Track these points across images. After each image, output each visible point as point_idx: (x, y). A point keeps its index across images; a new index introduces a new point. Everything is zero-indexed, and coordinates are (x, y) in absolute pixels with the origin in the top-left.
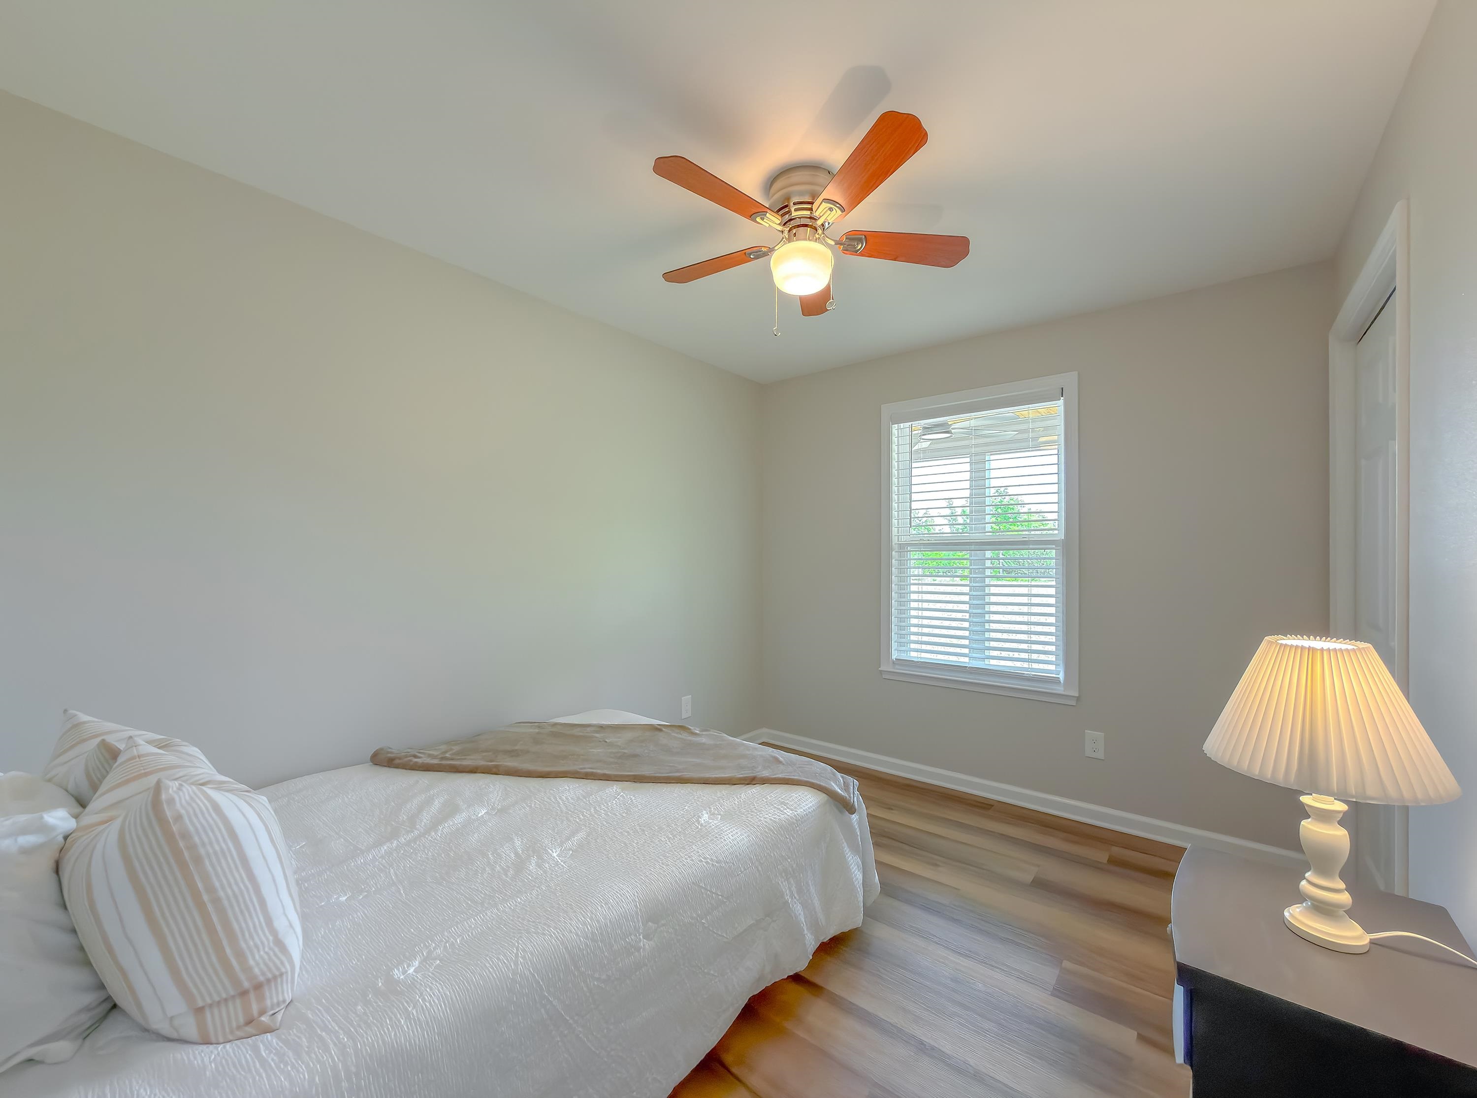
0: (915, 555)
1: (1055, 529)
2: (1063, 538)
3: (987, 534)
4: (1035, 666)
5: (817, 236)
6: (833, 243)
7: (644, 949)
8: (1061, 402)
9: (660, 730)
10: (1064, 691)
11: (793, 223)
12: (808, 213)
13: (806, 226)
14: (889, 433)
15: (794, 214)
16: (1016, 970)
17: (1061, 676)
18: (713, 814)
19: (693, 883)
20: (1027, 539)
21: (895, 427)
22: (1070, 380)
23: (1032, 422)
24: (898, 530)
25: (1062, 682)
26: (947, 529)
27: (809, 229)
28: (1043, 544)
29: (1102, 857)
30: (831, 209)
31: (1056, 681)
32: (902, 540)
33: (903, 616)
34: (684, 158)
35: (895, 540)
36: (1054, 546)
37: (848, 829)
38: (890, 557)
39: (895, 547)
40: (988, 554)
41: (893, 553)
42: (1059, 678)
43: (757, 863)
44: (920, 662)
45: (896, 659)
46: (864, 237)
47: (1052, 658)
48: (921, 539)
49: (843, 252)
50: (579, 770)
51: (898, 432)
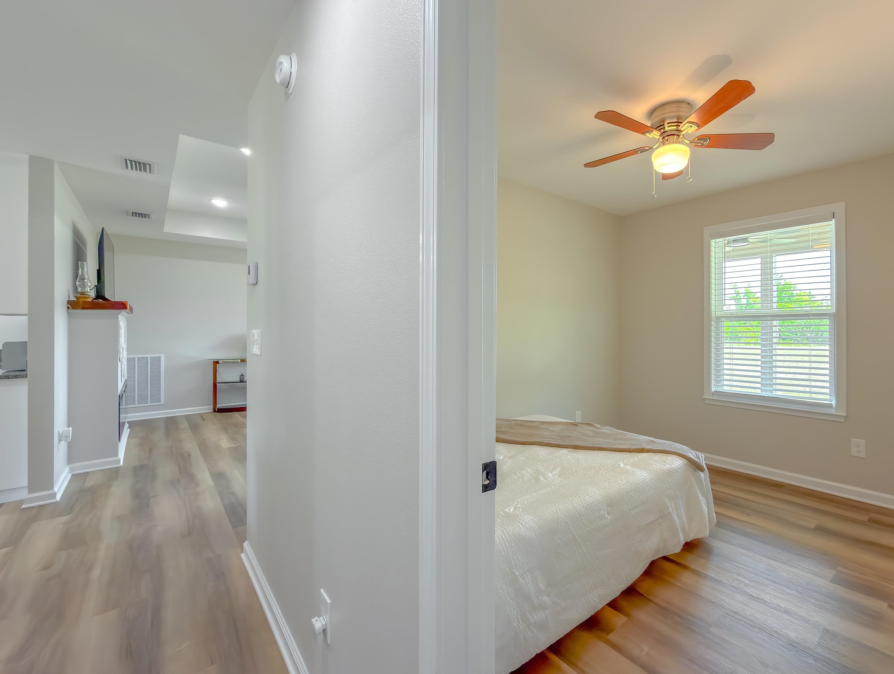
0: (726, 324)
1: (829, 306)
2: (835, 312)
3: (774, 310)
4: (814, 396)
5: (680, 140)
6: (688, 142)
7: (607, 519)
8: (833, 222)
9: (577, 425)
10: (836, 413)
11: (666, 134)
12: (675, 127)
13: (674, 135)
14: (709, 246)
15: (667, 129)
16: (807, 569)
17: (834, 403)
18: (626, 464)
19: (626, 492)
20: (808, 313)
21: (713, 241)
22: (840, 207)
23: (811, 236)
24: (715, 308)
25: (834, 406)
26: (734, 307)
27: (675, 136)
28: (820, 315)
29: (865, 518)
30: (691, 127)
31: (830, 406)
32: (718, 314)
33: (719, 363)
34: (615, 111)
35: (713, 314)
36: (828, 317)
37: (699, 480)
38: (710, 325)
39: (714, 319)
40: (775, 323)
41: (712, 322)
42: (832, 404)
43: (655, 489)
44: (732, 393)
45: (714, 391)
46: (708, 138)
47: (827, 391)
48: (731, 314)
49: (695, 147)
50: (542, 441)
51: (715, 244)
